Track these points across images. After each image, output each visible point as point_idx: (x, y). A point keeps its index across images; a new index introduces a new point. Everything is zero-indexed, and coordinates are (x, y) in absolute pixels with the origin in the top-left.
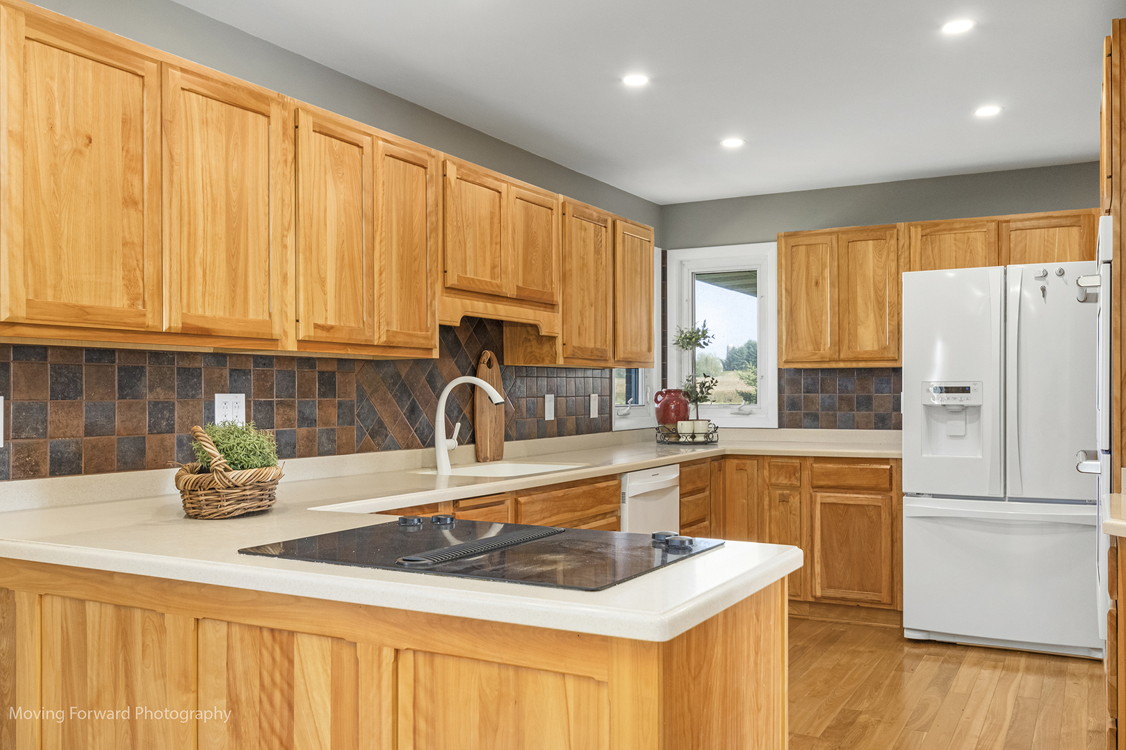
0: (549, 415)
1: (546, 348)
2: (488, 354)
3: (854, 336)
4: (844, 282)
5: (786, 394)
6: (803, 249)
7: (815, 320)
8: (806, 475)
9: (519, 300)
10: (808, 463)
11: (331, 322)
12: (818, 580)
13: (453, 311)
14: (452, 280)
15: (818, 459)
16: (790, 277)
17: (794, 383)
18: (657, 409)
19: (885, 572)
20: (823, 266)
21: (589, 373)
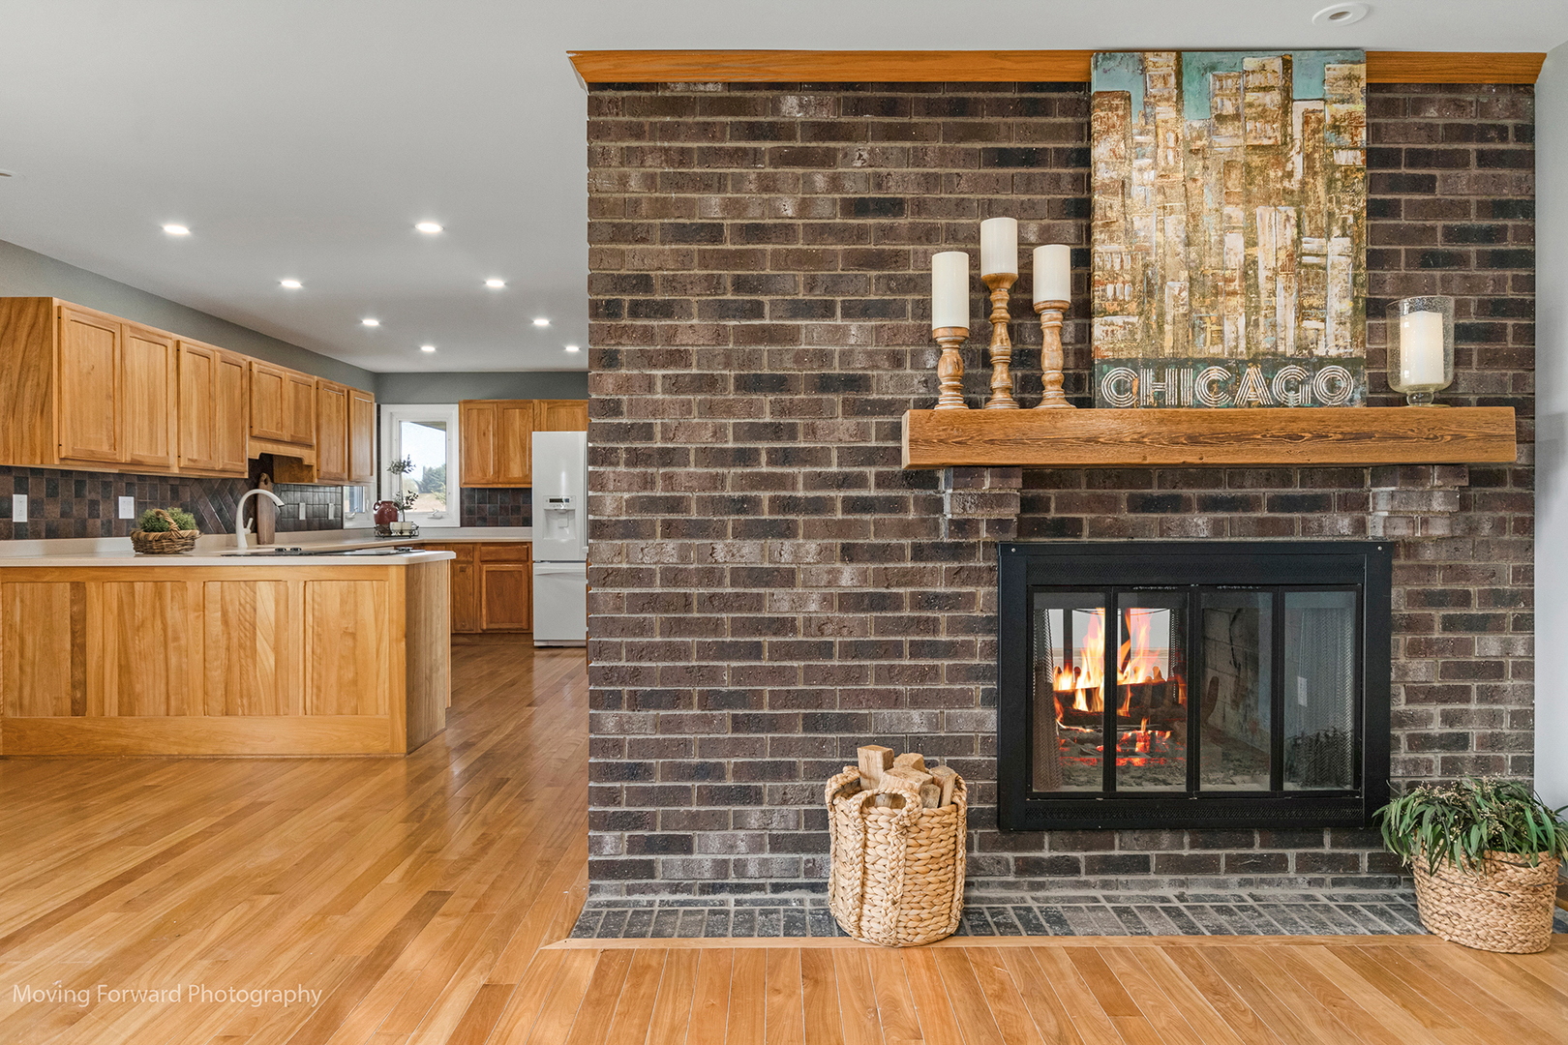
0: (302, 517)
1: (305, 472)
2: (265, 476)
3: (507, 469)
4: (502, 434)
5: (466, 505)
6: (475, 412)
7: (483, 455)
8: (477, 554)
9: (292, 443)
10: (478, 547)
11: (195, 457)
12: (485, 618)
13: (255, 450)
14: (256, 432)
15: (485, 544)
16: (467, 430)
17: (471, 497)
18: (375, 516)
19: (525, 610)
20: (489, 423)
21: (328, 489)
